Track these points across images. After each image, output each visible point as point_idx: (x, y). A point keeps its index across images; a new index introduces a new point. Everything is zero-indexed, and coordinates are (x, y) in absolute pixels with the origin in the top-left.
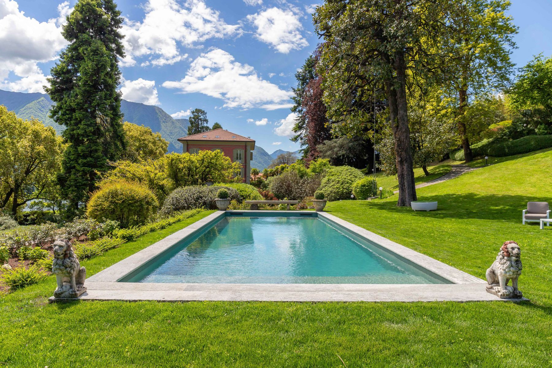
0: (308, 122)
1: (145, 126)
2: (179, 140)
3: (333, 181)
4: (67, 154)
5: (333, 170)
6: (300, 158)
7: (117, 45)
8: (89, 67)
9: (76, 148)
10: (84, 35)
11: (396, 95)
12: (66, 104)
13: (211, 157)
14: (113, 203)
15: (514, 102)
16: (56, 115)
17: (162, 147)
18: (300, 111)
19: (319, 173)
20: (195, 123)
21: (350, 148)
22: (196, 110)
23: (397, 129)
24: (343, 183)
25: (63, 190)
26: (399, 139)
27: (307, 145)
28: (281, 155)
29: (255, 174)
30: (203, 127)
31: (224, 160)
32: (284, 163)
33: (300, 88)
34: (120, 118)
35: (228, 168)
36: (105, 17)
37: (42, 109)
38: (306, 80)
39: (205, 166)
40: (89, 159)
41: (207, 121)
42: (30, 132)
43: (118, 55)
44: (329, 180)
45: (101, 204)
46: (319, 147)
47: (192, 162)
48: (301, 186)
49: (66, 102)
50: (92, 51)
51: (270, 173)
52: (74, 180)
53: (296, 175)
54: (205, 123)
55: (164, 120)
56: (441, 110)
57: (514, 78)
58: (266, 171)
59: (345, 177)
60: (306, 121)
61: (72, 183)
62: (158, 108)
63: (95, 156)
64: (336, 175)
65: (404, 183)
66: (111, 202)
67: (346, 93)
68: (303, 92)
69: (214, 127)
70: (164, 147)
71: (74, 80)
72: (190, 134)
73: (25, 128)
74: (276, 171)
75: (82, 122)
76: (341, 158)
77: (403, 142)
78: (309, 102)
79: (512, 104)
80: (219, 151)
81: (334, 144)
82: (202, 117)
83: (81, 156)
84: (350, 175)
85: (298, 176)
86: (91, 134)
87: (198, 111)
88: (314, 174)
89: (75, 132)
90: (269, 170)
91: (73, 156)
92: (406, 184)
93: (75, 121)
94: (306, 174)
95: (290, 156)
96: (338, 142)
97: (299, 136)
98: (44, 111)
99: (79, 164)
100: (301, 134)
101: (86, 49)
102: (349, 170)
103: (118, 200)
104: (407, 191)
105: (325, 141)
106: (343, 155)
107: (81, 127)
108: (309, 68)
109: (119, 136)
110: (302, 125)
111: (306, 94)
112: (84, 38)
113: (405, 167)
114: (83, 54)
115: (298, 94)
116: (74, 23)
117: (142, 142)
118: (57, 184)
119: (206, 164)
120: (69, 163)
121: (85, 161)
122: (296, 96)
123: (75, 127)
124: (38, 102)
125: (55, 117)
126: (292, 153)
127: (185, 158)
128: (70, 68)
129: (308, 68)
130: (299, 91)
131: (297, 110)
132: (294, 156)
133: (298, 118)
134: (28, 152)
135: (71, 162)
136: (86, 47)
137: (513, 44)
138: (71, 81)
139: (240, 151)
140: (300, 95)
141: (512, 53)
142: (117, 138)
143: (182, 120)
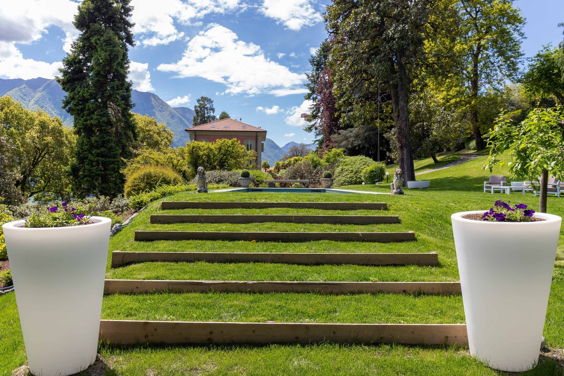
0: (322, 110)
1: (149, 116)
2: (186, 130)
3: (346, 171)
4: (80, 144)
5: (347, 160)
6: (314, 149)
7: (126, 33)
8: (103, 57)
9: (90, 139)
10: (96, 24)
11: (398, 88)
12: (78, 94)
13: (228, 145)
14: (148, 184)
15: (528, 91)
16: (67, 106)
17: (167, 138)
18: (314, 99)
19: (332, 163)
20: (200, 112)
21: (366, 138)
22: (202, 98)
23: (398, 118)
24: (356, 173)
25: (76, 180)
26: (400, 127)
27: (322, 136)
28: (294, 147)
29: (266, 168)
30: (209, 117)
31: (241, 148)
32: (297, 156)
33: (314, 74)
34: (132, 108)
35: (244, 156)
36: (115, 5)
37: (24, 97)
38: (321, 65)
39: (222, 154)
40: (103, 149)
41: (213, 110)
42: (36, 122)
43: (127, 44)
44: (342, 170)
45: (138, 185)
46: (333, 136)
47: (211, 150)
48: (315, 176)
49: (79, 92)
50: (105, 41)
51: (283, 166)
52: (88, 170)
53: (309, 165)
54: (211, 111)
55: (160, 108)
56: (450, 99)
57: (524, 67)
58: (278, 164)
59: (359, 166)
60: (322, 109)
61: (86, 173)
62: (153, 95)
63: (108, 146)
64: (350, 164)
65: (404, 166)
66: (147, 183)
67: (352, 87)
68: (318, 78)
69: (221, 117)
70: (169, 138)
71: (85, 70)
72: (196, 125)
73: (31, 119)
74: (288, 164)
75: (95, 113)
76: (357, 148)
77: (403, 129)
78: (324, 89)
79: (526, 92)
80: (235, 139)
81: (350, 134)
82: (208, 106)
83: (94, 147)
84: (364, 164)
85: (312, 166)
86: (104, 125)
87: (204, 99)
88: (327, 164)
89: (88, 122)
90: (281, 163)
91: (87, 147)
92: (405, 167)
93: (88, 112)
94: (319, 164)
95: (303, 148)
96: (354, 131)
97: (313, 125)
98: (26, 99)
99: (93, 155)
100: (315, 123)
101: (99, 39)
102: (363, 160)
103: (152, 181)
104: (406, 173)
105: (340, 131)
106: (359, 145)
107: (95, 117)
108: (324, 52)
109: (130, 126)
110: (317, 114)
111: (321, 80)
112: (96, 28)
113: (405, 152)
114: (95, 44)
115: (312, 81)
116: (86, 13)
117: (146, 133)
118: (71, 174)
119: (223, 151)
120: (83, 153)
121: (99, 151)
122: (310, 83)
123: (88, 118)
124: (19, 90)
125: (67, 108)
126: (306, 145)
127: (204, 146)
128: (81, 57)
129: (322, 53)
130: (313, 77)
131: (312, 98)
132: (308, 148)
133: (313, 106)
134: (37, 144)
135: (85, 153)
136: (99, 37)
137: (522, 35)
138: (81, 71)
139: (251, 142)
140: (315, 81)
141: (522, 42)
142: (129, 128)
143: (180, 108)
